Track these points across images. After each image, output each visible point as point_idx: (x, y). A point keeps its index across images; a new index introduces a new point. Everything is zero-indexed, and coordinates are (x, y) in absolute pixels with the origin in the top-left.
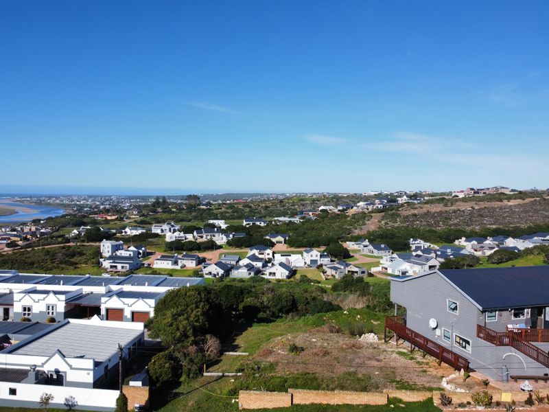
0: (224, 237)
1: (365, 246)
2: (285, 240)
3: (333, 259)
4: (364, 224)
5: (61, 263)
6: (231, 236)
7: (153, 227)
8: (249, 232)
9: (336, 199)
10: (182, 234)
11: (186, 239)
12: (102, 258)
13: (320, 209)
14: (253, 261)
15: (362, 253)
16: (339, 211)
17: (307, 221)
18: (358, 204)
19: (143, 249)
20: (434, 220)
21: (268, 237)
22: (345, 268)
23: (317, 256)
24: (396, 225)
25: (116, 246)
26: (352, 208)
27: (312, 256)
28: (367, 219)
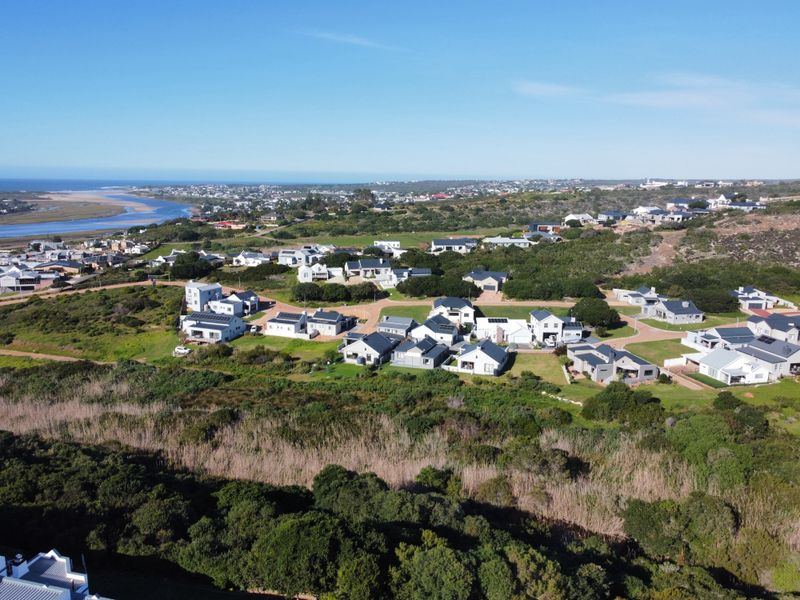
0: (394, 276)
1: (650, 302)
2: (500, 285)
3: (588, 328)
4: (647, 253)
5: (119, 321)
6: (406, 274)
7: (280, 255)
8: (440, 265)
9: (594, 197)
10: (324, 269)
11: (330, 277)
12: (184, 313)
13: (567, 219)
14: (435, 331)
15: (643, 315)
16: (600, 222)
17: (541, 246)
18: (635, 211)
19: (252, 298)
20: (784, 248)
21: (468, 279)
22: (611, 362)
23: (556, 326)
24: (709, 256)
25: (209, 292)
26: (624, 217)
27: (546, 326)
28: (652, 242)
